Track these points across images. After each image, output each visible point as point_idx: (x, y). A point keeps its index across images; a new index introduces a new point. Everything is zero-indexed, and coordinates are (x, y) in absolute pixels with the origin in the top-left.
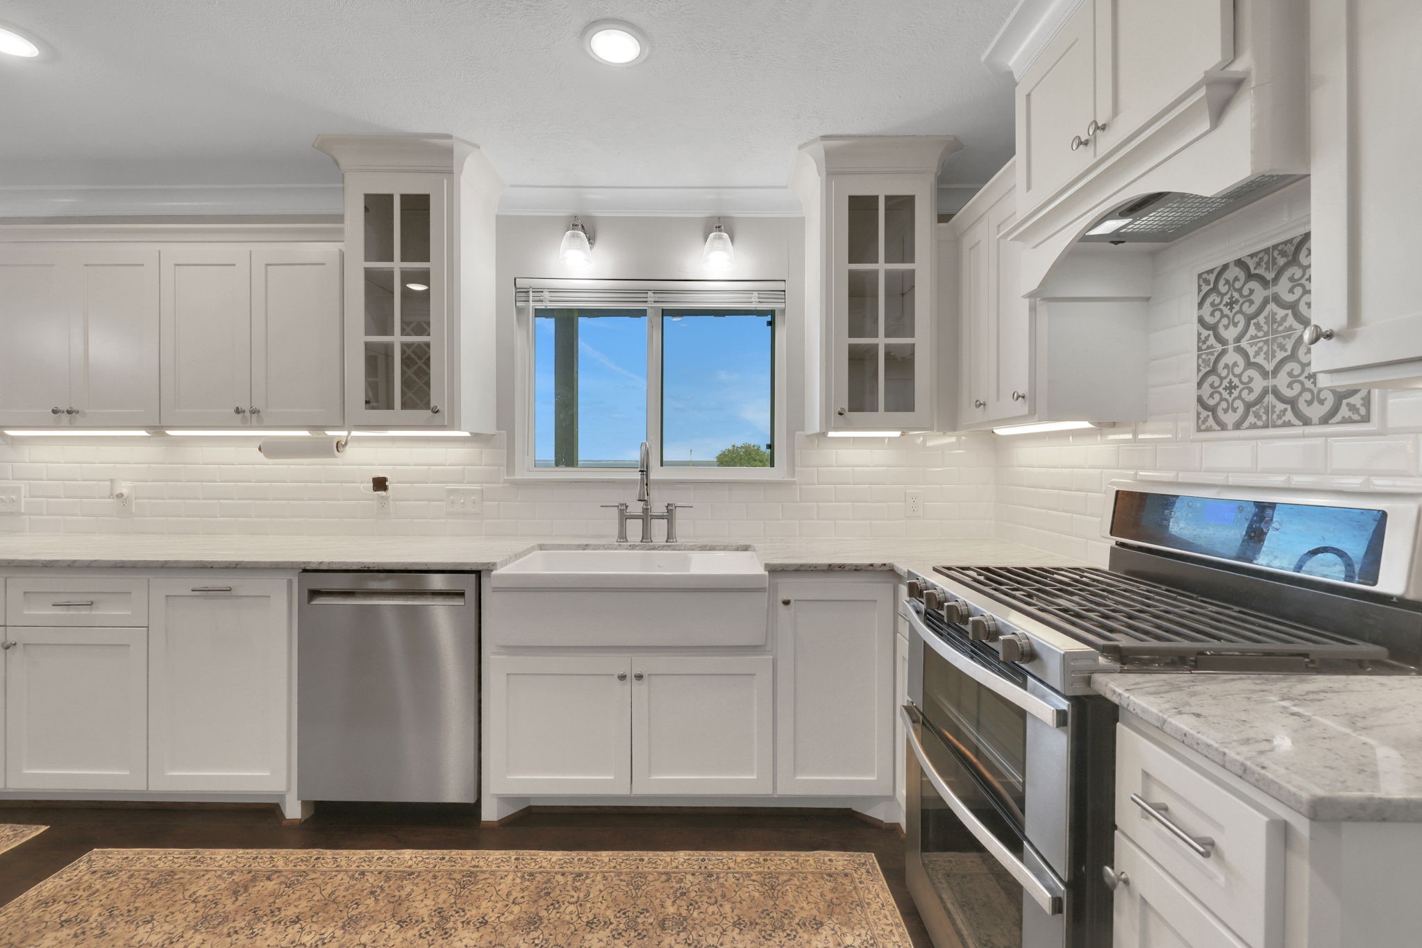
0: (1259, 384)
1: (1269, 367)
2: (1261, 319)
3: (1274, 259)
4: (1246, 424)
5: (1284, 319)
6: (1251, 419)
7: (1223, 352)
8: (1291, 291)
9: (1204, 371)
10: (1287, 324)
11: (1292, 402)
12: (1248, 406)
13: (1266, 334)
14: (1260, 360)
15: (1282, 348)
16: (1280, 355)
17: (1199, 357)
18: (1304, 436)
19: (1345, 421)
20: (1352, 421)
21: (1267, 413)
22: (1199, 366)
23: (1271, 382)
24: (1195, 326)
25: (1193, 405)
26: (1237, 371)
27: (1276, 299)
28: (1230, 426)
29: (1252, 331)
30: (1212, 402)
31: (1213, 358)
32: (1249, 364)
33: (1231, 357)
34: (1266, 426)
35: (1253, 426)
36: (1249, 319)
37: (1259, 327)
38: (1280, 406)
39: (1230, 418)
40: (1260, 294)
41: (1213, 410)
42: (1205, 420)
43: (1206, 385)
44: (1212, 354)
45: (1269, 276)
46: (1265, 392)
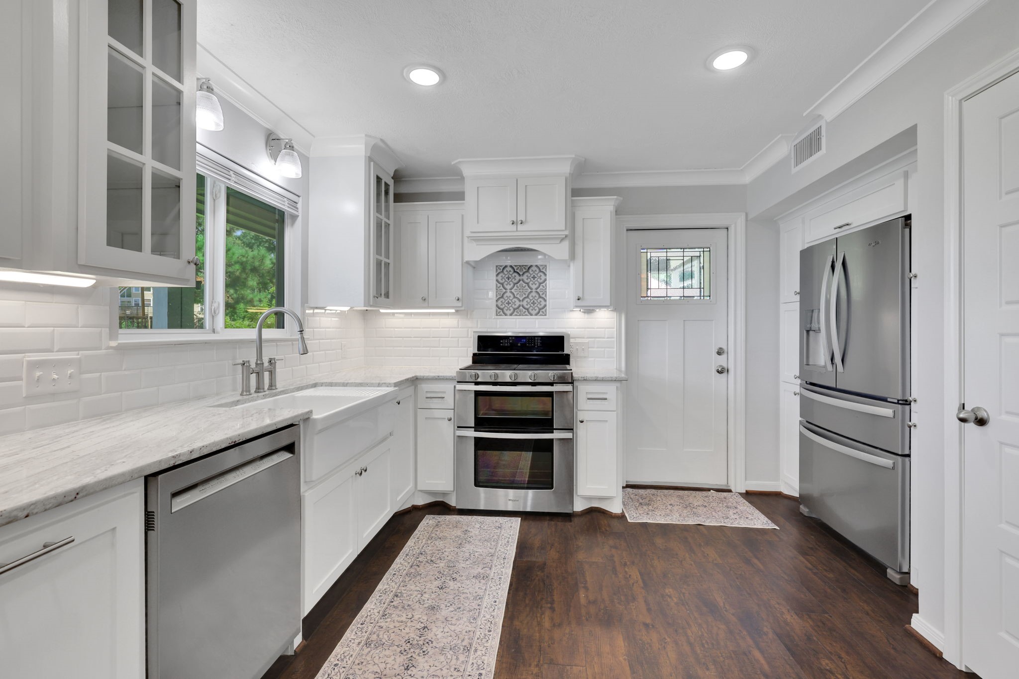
0: (518, 303)
1: (521, 299)
2: (518, 285)
3: (522, 269)
4: (514, 314)
5: (525, 286)
6: (515, 313)
7: (505, 292)
8: (527, 279)
9: (499, 297)
10: (526, 288)
11: (528, 309)
12: (514, 309)
13: (520, 289)
14: (518, 296)
15: (525, 294)
16: (524, 296)
17: (496, 292)
18: (530, 318)
19: (541, 315)
20: (543, 315)
21: (520, 311)
22: (497, 295)
23: (521, 303)
24: (495, 282)
25: (494, 308)
26: (511, 298)
27: (523, 280)
28: (508, 315)
29: (515, 287)
30: (502, 307)
31: (502, 294)
32: (515, 297)
33: (508, 294)
34: (520, 315)
35: (516, 315)
36: (515, 284)
37: (517, 286)
38: (524, 310)
39: (508, 312)
40: (518, 278)
41: (502, 309)
42: (499, 312)
43: (499, 301)
44: (502, 292)
45: (521, 273)
46: (520, 306)
